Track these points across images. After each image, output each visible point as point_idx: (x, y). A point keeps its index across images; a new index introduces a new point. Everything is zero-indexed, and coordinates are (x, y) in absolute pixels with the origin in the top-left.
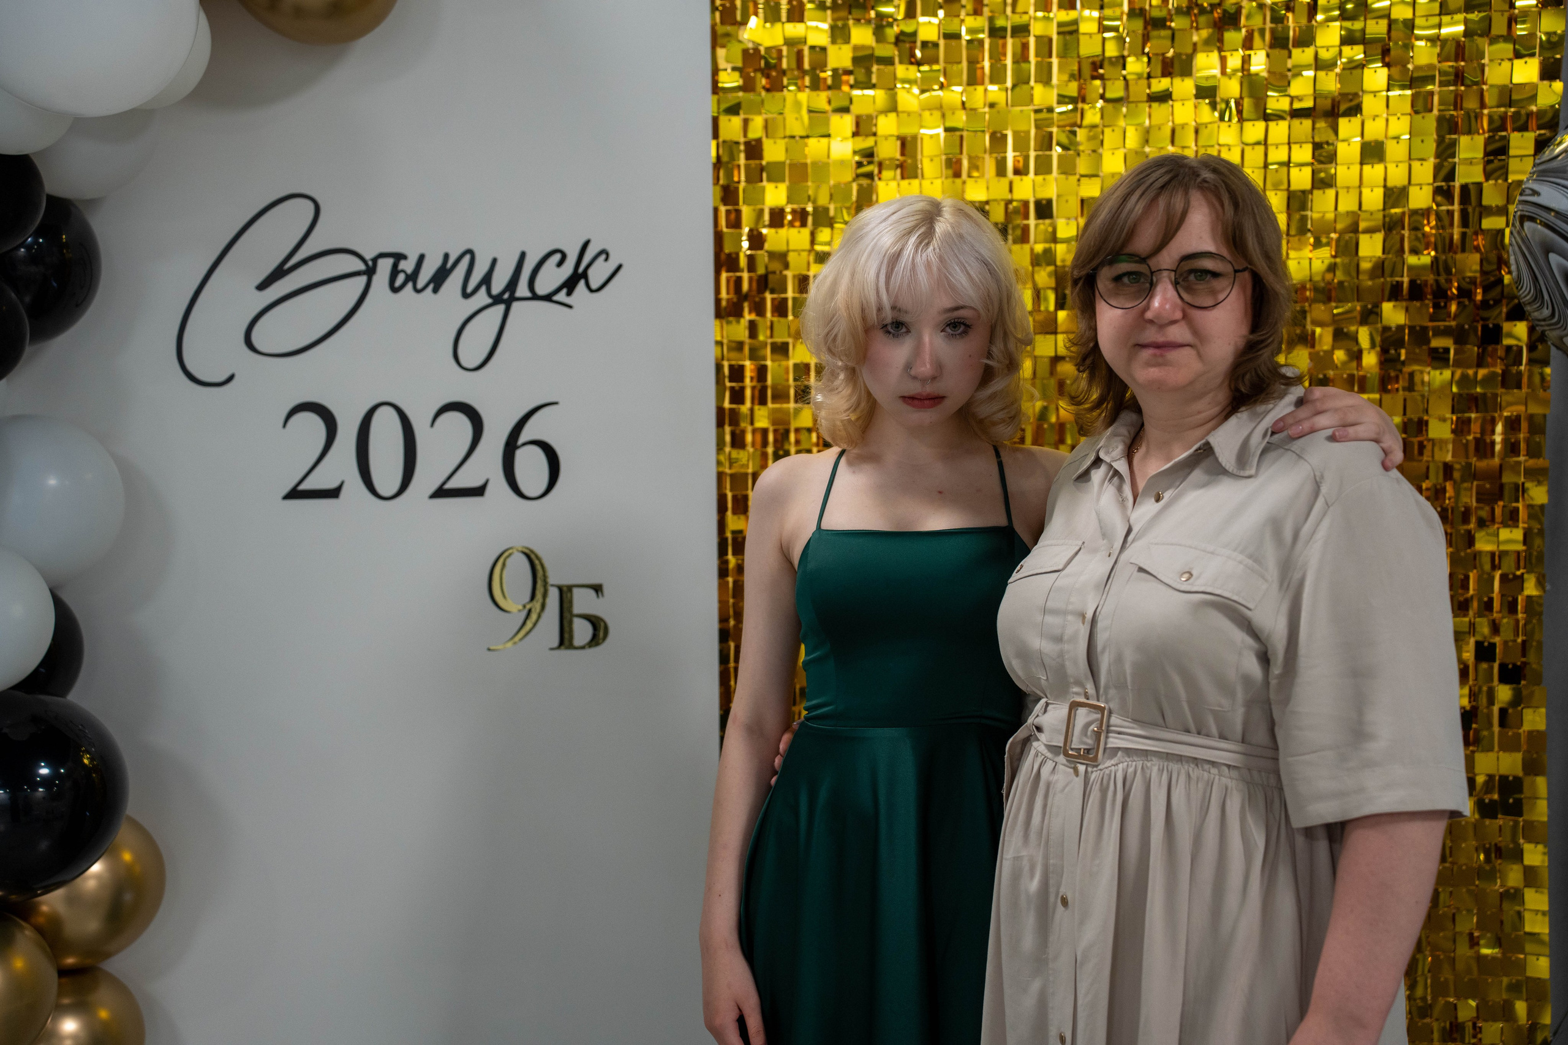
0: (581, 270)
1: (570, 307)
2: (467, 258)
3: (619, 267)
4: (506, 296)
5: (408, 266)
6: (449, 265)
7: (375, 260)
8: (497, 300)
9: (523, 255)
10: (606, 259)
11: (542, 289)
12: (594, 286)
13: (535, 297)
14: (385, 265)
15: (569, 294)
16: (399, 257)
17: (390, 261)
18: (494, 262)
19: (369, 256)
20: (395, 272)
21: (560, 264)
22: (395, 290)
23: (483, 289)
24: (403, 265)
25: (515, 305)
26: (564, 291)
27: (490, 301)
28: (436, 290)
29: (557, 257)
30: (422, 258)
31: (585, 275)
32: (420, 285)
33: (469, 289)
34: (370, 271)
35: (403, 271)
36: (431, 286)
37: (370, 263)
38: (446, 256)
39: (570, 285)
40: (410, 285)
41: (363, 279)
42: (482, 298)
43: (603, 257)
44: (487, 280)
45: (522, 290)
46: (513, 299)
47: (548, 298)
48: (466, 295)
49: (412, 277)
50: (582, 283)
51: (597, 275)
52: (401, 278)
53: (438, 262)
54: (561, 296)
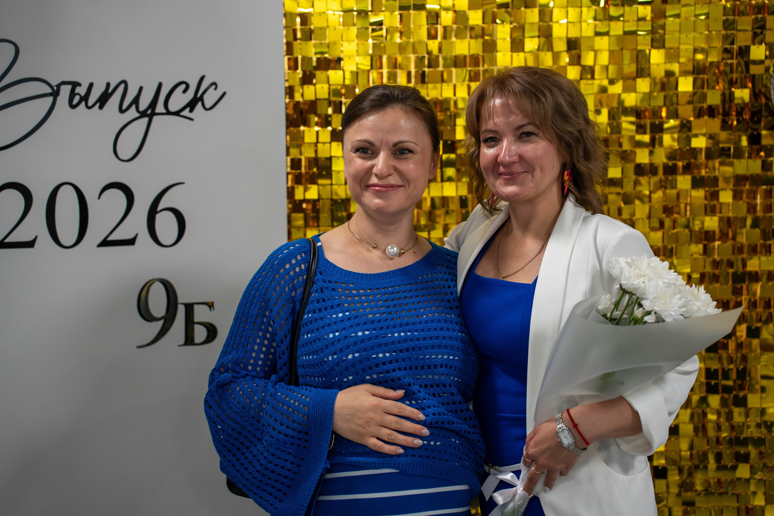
0: (199, 95)
1: (192, 120)
2: (122, 86)
3: (224, 94)
4: (149, 112)
5: (81, 90)
6: (110, 91)
7: (59, 86)
8: (143, 114)
9: (160, 85)
10: (216, 89)
11: (173, 106)
12: (208, 106)
13: (168, 113)
14: (66, 90)
15: (191, 111)
16: (75, 85)
17: (69, 87)
18: (141, 89)
19: (54, 83)
20: (73, 94)
21: (185, 91)
22: (73, 107)
23: (134, 107)
24: (78, 90)
25: (155, 118)
26: (188, 109)
27: (138, 115)
28: (101, 107)
29: (183, 87)
30: (91, 85)
31: (201, 99)
32: (90, 103)
33: (124, 107)
34: (55, 94)
35: (78, 94)
36: (98, 104)
37: (55, 88)
38: (108, 85)
39: (191, 105)
40: (83, 103)
41: (51, 99)
42: (132, 113)
43: (214, 87)
44: (136, 101)
45: (160, 108)
46: (154, 114)
47: (177, 113)
48: (122, 111)
49: (85, 98)
50: (200, 104)
51: (210, 98)
52: (77, 99)
53: (103, 89)
54: (186, 113)
